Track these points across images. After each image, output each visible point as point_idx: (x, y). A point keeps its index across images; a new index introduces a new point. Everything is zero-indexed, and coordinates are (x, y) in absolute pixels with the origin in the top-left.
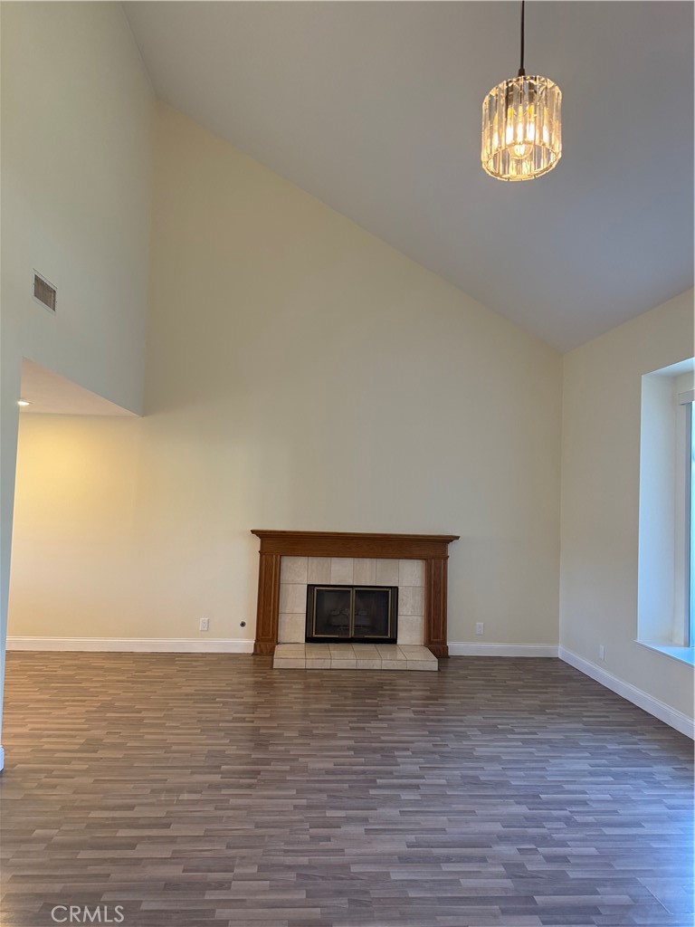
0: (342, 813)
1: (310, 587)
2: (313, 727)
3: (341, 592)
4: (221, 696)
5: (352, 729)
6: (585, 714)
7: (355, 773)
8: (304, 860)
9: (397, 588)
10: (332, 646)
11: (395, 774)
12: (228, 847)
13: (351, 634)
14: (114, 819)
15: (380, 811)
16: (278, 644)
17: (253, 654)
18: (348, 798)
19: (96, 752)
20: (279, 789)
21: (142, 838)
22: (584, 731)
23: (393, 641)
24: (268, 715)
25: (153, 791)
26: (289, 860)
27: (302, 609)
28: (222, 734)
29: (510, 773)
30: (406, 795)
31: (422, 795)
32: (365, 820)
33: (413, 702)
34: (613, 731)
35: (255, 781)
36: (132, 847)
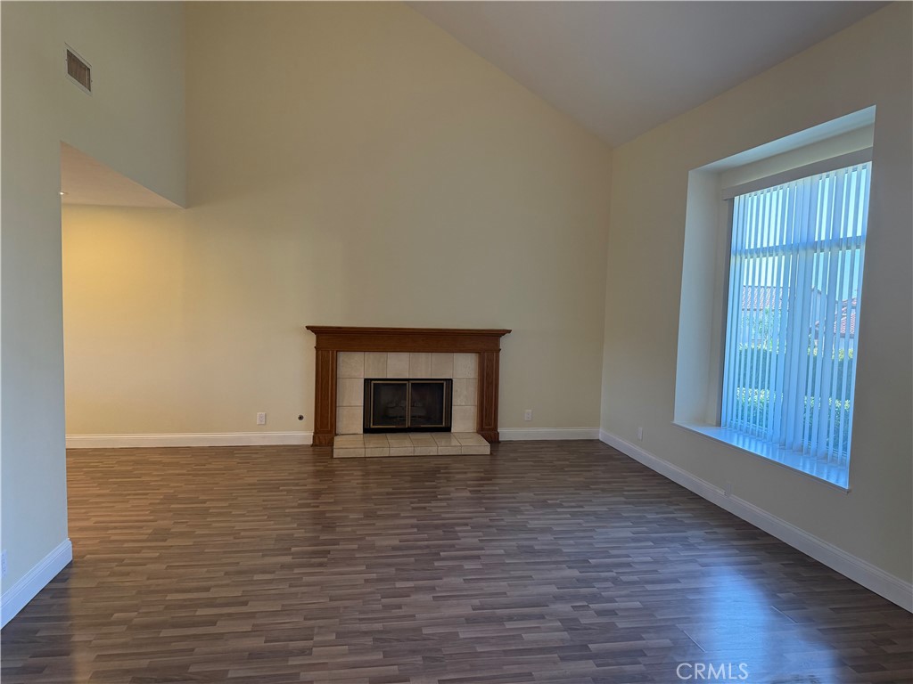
0: (411, 584)
1: (367, 381)
2: (378, 509)
3: (397, 385)
4: (284, 485)
5: (414, 508)
6: (626, 488)
7: (420, 548)
8: (378, 626)
9: (451, 380)
10: (389, 435)
11: (457, 547)
12: (305, 619)
13: (408, 424)
14: (191, 600)
15: (445, 580)
16: (336, 435)
17: (312, 446)
18: (415, 570)
19: (165, 540)
20: (349, 565)
21: (222, 615)
22: (626, 503)
23: (448, 429)
24: (332, 500)
25: (226, 573)
26: (364, 627)
27: (360, 402)
28: (289, 519)
29: (560, 542)
30: (468, 565)
31: (483, 564)
32: (433, 589)
33: (469, 483)
34: (651, 503)
35: (326, 559)
36: (214, 624)
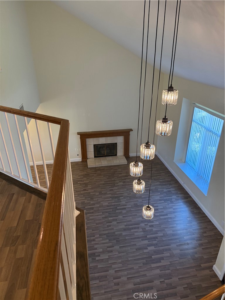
0: (112, 218)
1: (94, 145)
2: (102, 191)
3: (103, 146)
4: (79, 181)
5: (110, 190)
7: (113, 206)
8: (107, 232)
9: (117, 143)
10: (101, 158)
11: (121, 205)
12: (93, 231)
13: (106, 155)
15: (119, 217)
16: (87, 159)
17: (82, 162)
18: (112, 214)
20: (99, 213)
22: (160, 185)
23: (116, 155)
24: (91, 188)
26: (104, 232)
27: (93, 150)
28: (82, 196)
29: (143, 202)
30: (124, 211)
31: (127, 211)
32: (116, 220)
33: (123, 178)
34: (166, 184)
35: (93, 211)
